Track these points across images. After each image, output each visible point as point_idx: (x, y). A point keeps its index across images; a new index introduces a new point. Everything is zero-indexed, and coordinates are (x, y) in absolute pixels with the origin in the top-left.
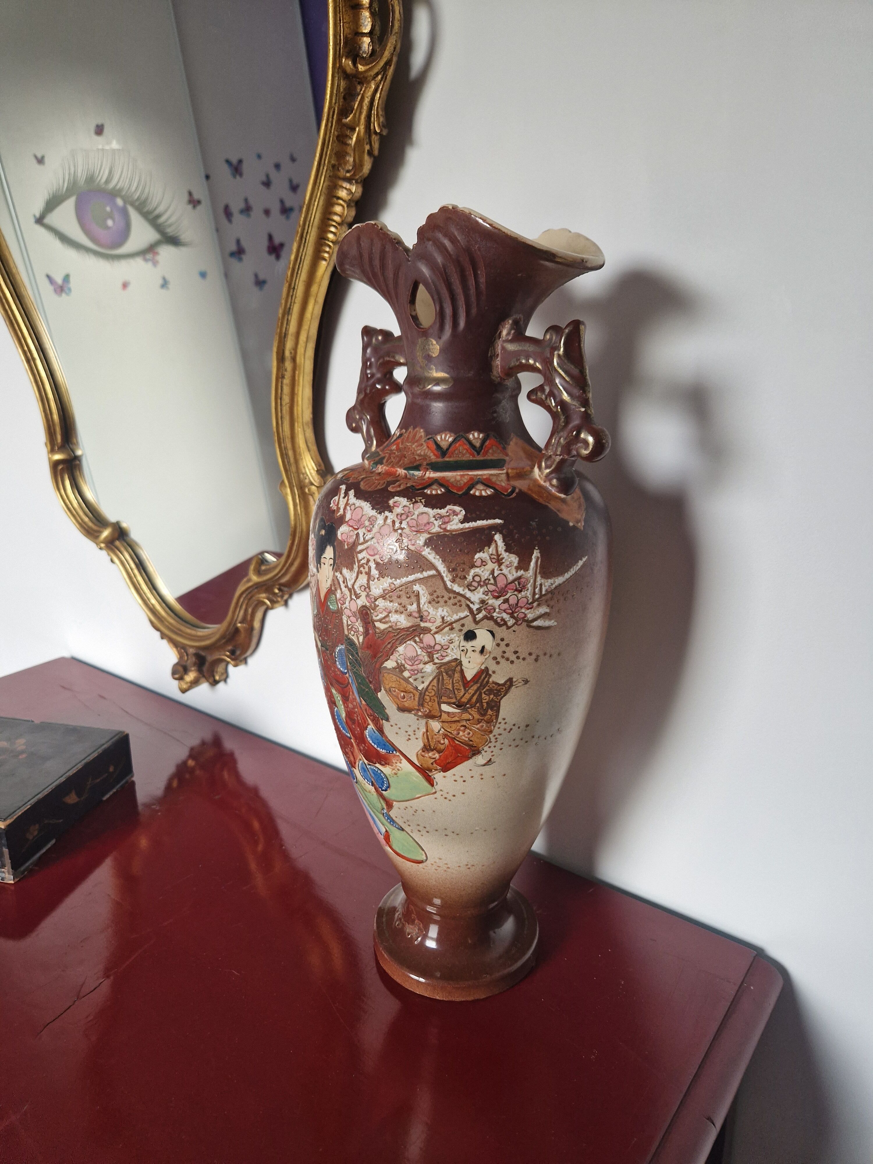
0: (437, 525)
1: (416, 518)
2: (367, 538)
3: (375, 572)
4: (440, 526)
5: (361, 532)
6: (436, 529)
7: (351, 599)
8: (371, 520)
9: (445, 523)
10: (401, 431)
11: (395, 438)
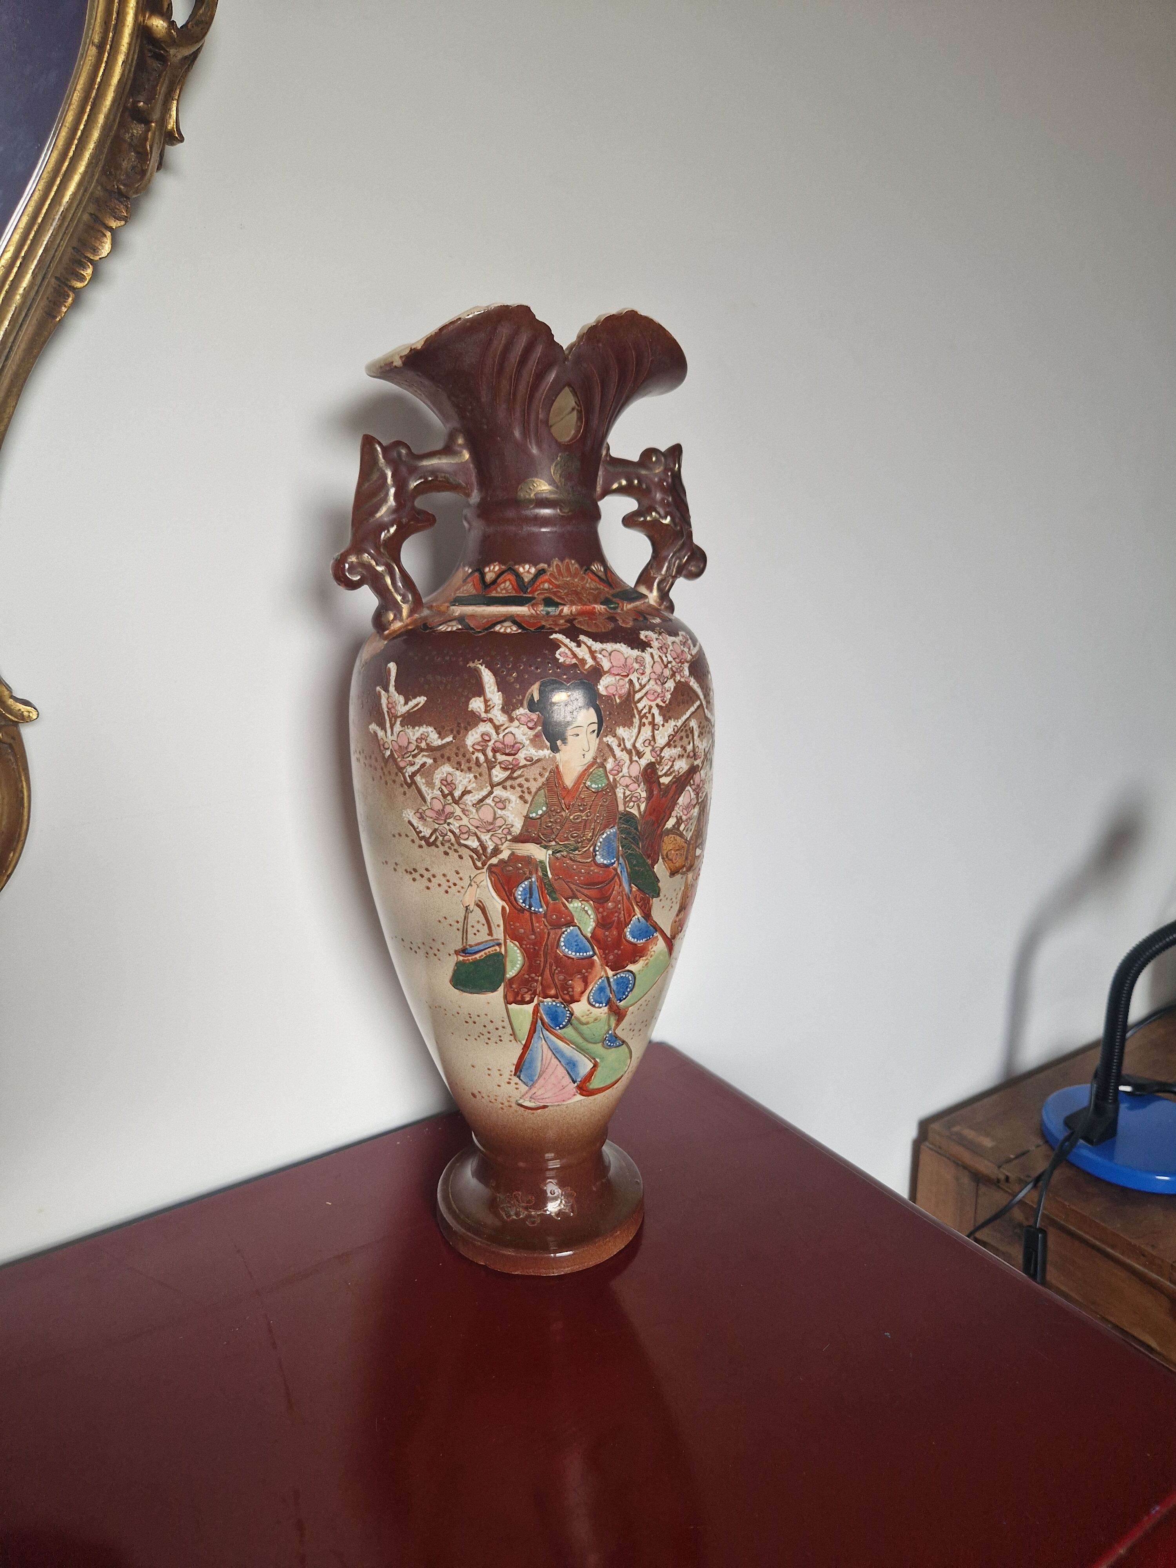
0: (687, 652)
1: (673, 649)
2: (643, 683)
3: (659, 719)
5: (634, 677)
6: (689, 657)
7: (631, 761)
9: (689, 649)
10: (535, 568)
11: (531, 576)
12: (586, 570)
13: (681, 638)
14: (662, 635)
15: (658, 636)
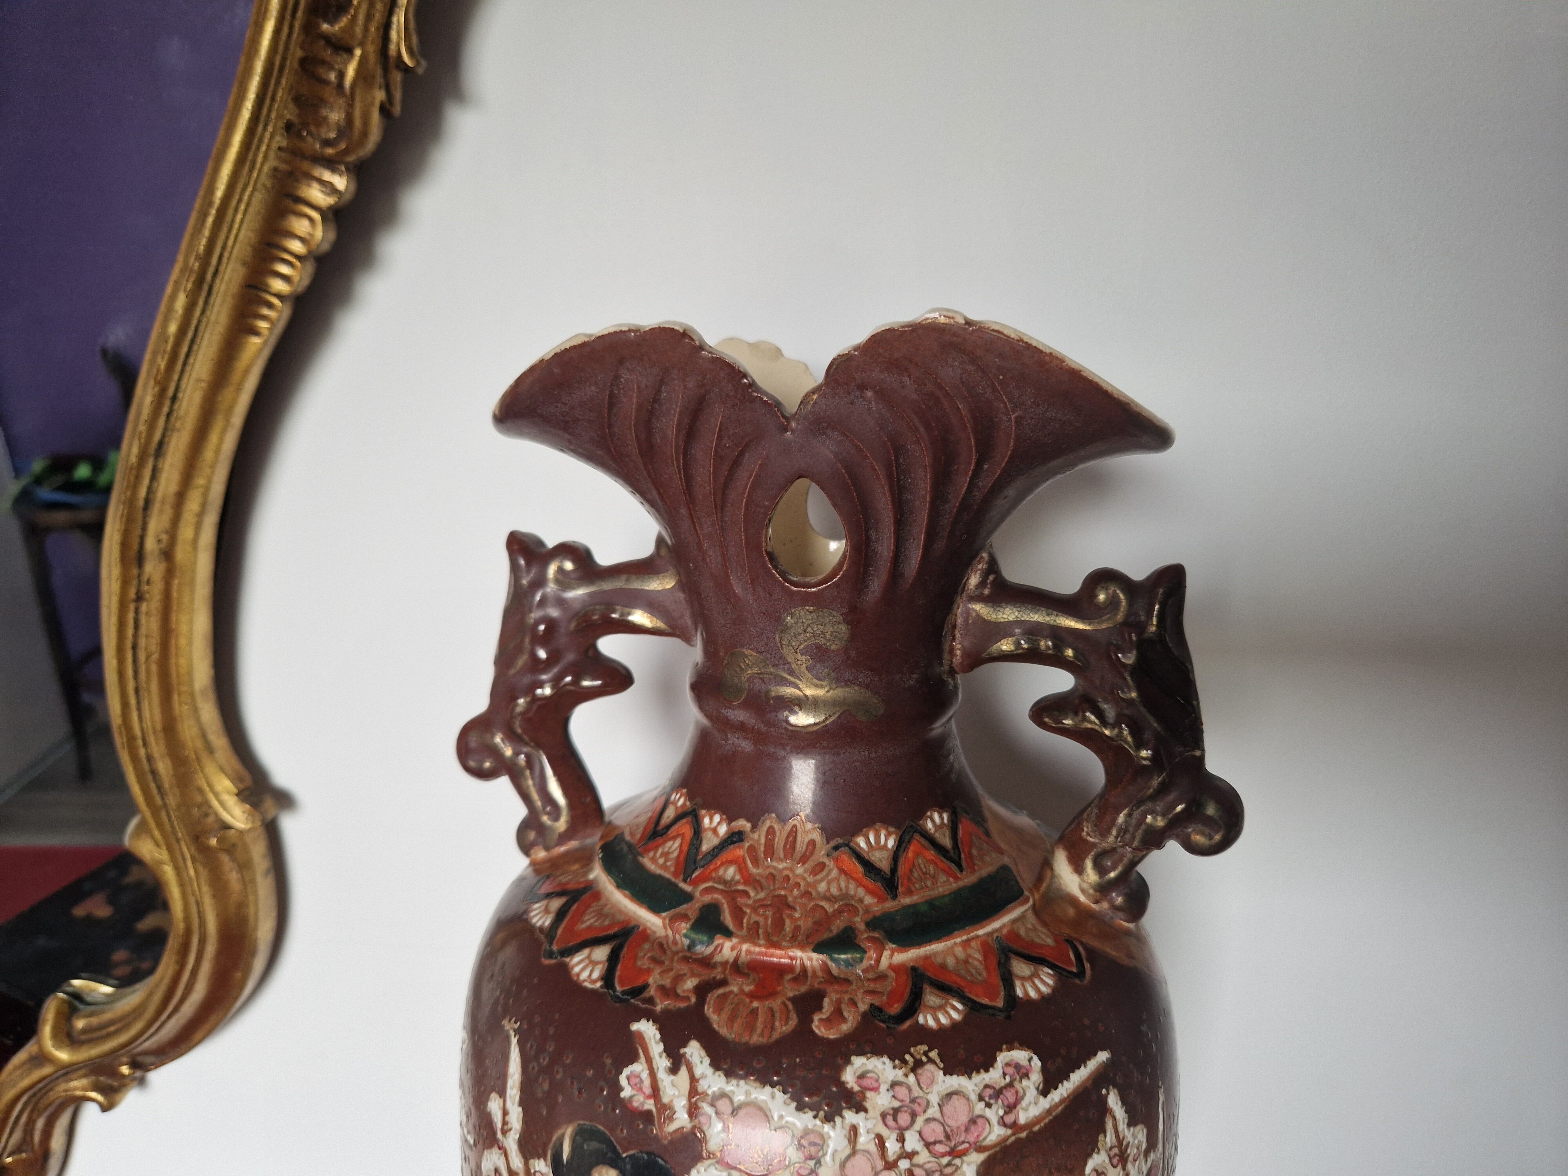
0: (994, 1120)
1: (938, 1115)
4: (1002, 1123)
6: (996, 1133)
8: (806, 1143)
9: (1010, 1108)
12: (836, 848)
13: (994, 1076)
14: (920, 1071)
15: (906, 1075)
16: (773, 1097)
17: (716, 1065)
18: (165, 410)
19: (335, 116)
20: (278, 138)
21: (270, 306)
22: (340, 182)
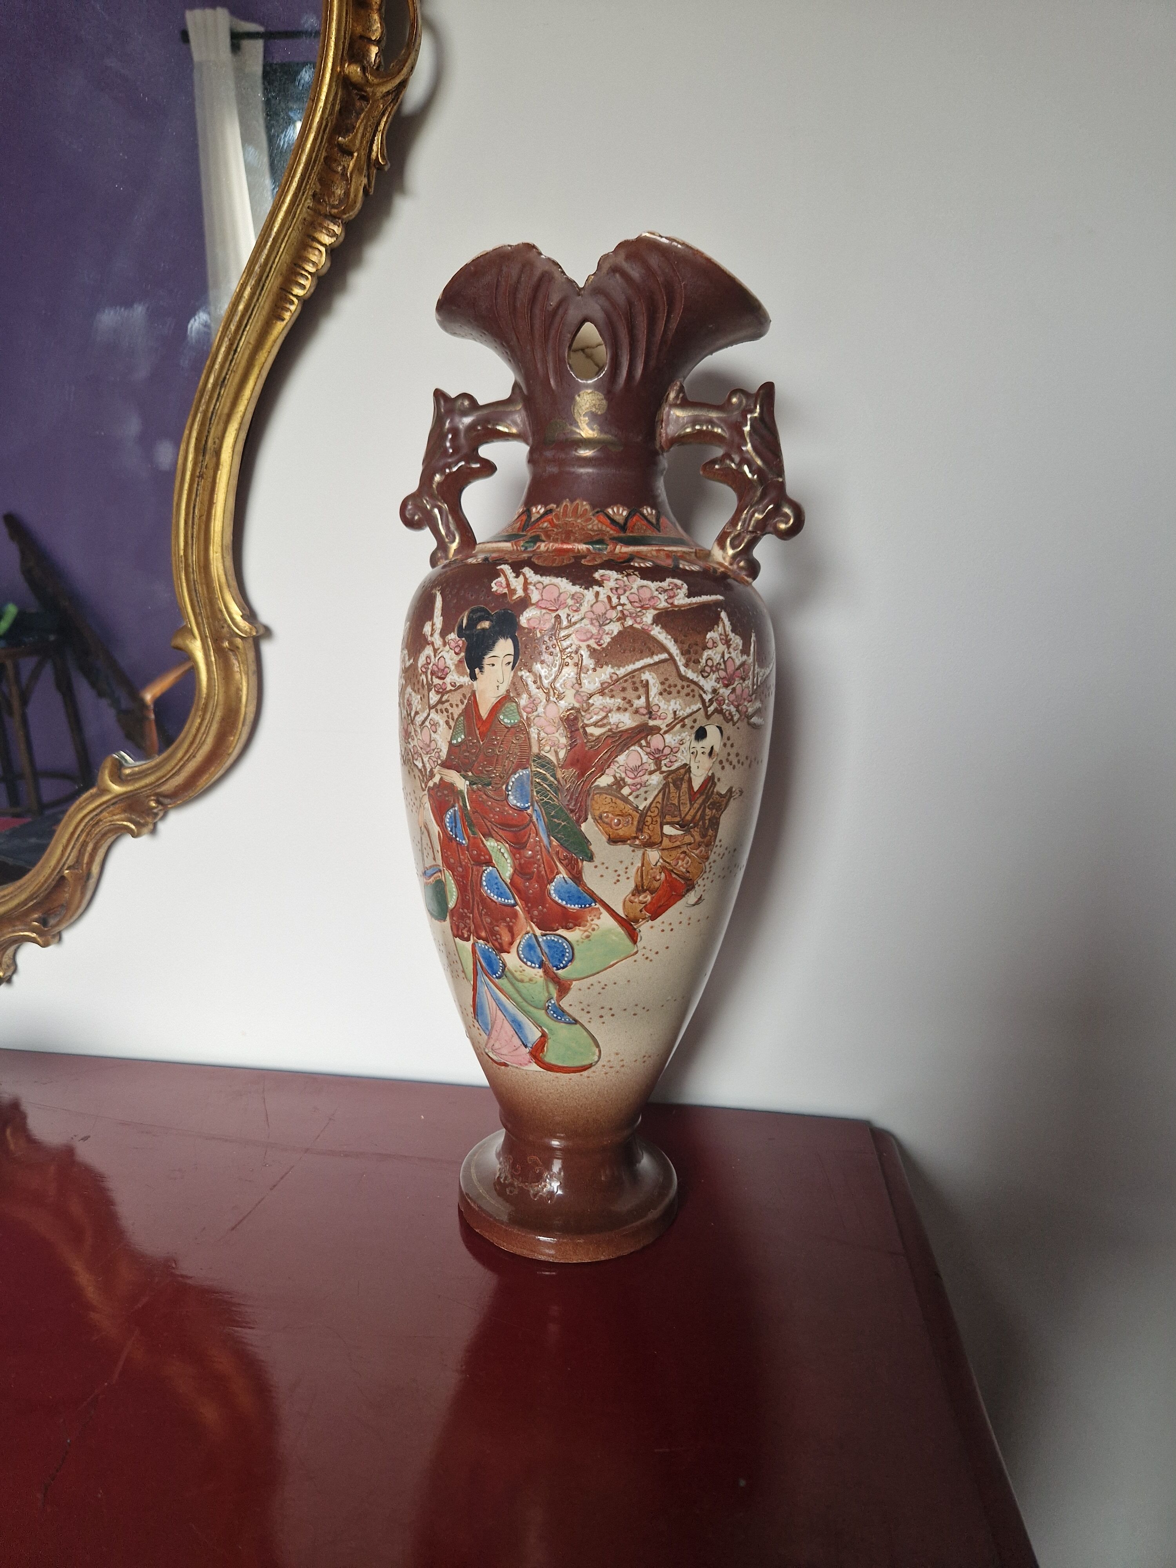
0: (663, 600)
1: (636, 592)
2: (573, 620)
3: (589, 662)
4: (666, 600)
5: (563, 613)
6: (663, 604)
7: (548, 701)
8: (576, 597)
9: (670, 597)
10: (545, 507)
11: (538, 516)
12: (598, 512)
13: (665, 584)
14: (629, 577)
15: (623, 577)
16: (562, 581)
17: (536, 573)
18: (230, 357)
19: (339, 192)
20: (309, 201)
21: (292, 303)
22: (337, 229)
